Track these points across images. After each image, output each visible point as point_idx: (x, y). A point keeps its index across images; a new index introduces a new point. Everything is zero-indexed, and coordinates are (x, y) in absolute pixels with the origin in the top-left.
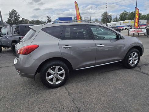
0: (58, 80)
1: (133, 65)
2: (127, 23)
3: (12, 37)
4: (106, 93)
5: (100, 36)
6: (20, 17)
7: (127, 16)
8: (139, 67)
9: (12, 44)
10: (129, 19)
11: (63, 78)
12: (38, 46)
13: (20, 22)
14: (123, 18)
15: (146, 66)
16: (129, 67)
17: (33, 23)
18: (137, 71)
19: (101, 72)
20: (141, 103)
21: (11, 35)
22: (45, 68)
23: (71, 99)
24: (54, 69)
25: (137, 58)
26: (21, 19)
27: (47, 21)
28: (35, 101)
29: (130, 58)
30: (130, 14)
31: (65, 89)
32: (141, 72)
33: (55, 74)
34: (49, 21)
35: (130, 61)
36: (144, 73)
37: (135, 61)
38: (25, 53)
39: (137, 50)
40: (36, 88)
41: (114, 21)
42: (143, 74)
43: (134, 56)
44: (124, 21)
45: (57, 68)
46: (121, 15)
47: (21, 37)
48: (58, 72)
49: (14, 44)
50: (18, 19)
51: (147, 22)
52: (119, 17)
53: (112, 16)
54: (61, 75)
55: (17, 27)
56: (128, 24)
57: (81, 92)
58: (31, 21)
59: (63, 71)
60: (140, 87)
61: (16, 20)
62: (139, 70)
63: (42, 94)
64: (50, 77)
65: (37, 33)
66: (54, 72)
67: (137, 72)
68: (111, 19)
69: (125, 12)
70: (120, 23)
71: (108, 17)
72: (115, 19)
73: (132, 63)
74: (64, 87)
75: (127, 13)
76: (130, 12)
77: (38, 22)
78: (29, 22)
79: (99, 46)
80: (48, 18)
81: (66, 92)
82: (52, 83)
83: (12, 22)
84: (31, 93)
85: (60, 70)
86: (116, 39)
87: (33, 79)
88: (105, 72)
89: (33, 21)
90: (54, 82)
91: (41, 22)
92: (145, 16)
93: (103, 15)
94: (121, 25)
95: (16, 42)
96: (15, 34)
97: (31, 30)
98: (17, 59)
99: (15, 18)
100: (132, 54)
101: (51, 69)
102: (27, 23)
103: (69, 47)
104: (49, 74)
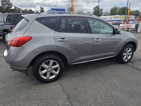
0: (52, 74)
1: (126, 60)
2: (116, 17)
3: (3, 26)
4: (102, 90)
5: (95, 29)
6: (12, 6)
7: (117, 11)
8: (132, 62)
9: (3, 33)
10: (118, 14)
11: (57, 73)
12: (31, 38)
13: (13, 11)
14: (113, 13)
15: (138, 62)
16: (123, 62)
17: (25, 12)
18: (130, 66)
19: (95, 67)
20: (138, 102)
21: (2, 24)
22: (38, 63)
23: (66, 96)
24: (48, 64)
25: (131, 54)
26: (13, 8)
27: (40, 11)
28: (27, 98)
29: (125, 54)
30: (120, 9)
31: (59, 85)
32: (135, 68)
33: (50, 69)
34: (42, 11)
35: (124, 56)
36: (137, 69)
37: (129, 56)
38: (16, 45)
39: (131, 46)
40: (28, 82)
41: (104, 16)
42: (137, 71)
43: (128, 52)
44: (114, 16)
45: (52, 62)
46: (111, 9)
47: (13, 26)
48: (53, 66)
49: (5, 33)
50: (11, 8)
51: (135, 18)
52: (110, 11)
53: (103, 10)
54: (56, 70)
55: (9, 15)
56: (118, 19)
57: (76, 88)
58: (23, 10)
59: (57, 66)
60: (136, 85)
61: (8, 8)
62: (132, 66)
63: (35, 89)
64: (44, 72)
65: (30, 23)
66: (49, 66)
67: (131, 68)
68: (102, 13)
69: (116, 6)
70: (111, 17)
71: (99, 10)
72: (106, 13)
73: (126, 59)
74: (58, 82)
75: (118, 8)
76: (121, 7)
77: (31, 12)
78: (21, 11)
79: (96, 41)
80: (41, 8)
81: (61, 87)
82: (45, 78)
83: (4, 10)
84: (23, 88)
85: (54, 64)
86: (112, 33)
87: (25, 74)
88: (99, 67)
89: (26, 10)
90: (47, 76)
91: (34, 12)
92: (133, 12)
93: (94, 8)
94: (111, 20)
95: (7, 31)
96: (6, 22)
97: (23, 19)
98: (8, 51)
99: (7, 6)
100: (127, 49)
101: (45, 63)
102: (19, 12)
103: (65, 41)
104: (43, 69)
